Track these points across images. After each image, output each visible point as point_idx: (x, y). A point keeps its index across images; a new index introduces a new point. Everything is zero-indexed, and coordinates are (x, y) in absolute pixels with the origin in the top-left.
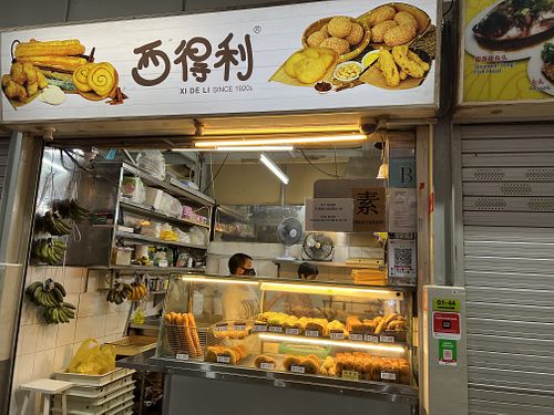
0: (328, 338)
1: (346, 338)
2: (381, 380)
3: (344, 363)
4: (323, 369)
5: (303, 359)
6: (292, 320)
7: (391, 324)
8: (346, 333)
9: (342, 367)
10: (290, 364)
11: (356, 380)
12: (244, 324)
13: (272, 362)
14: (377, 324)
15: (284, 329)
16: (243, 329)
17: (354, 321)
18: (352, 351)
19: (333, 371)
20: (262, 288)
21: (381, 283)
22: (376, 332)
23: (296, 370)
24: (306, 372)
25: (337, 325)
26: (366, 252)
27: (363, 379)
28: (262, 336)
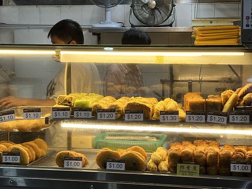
0: (157, 122)
1: (183, 122)
2: (232, 174)
3: (179, 153)
4: (151, 164)
5: (122, 153)
6: (106, 102)
7: (245, 97)
8: (182, 114)
9: (177, 160)
10: (105, 160)
11: (197, 176)
12: (39, 110)
13: (80, 159)
14: (226, 99)
15: (95, 114)
16: (37, 117)
17: (193, 98)
18: (191, 139)
19: (164, 166)
20: (62, 60)
21: (233, 42)
22: (225, 110)
23: (113, 167)
24: (127, 169)
25: (170, 104)
26: (221, 10)
27: (206, 173)
28: (66, 125)
